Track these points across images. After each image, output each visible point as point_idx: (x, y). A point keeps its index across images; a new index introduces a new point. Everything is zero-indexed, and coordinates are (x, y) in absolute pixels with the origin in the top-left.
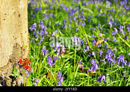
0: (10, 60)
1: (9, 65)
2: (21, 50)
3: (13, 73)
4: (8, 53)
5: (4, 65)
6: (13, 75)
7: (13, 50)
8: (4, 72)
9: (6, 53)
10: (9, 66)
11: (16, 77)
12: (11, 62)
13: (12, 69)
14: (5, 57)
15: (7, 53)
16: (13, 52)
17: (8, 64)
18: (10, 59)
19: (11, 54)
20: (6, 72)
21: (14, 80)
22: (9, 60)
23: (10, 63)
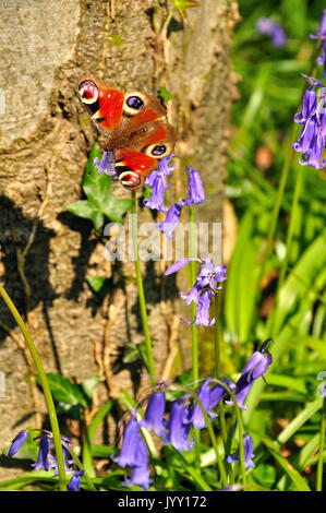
0: (62, 105)
1: (50, 136)
2: (147, 32)
3: (83, 197)
4: (46, 50)
5: (13, 137)
6: (82, 209)
7: (78, 30)
8: (17, 184)
9: (31, 48)
10: (55, 141)
11: (107, 220)
12: (66, 115)
13: (73, 167)
14: (24, 81)
15: (39, 51)
16: (80, 40)
17: (46, 128)
18: (61, 96)
19: (69, 55)
20: (30, 185)
21: (94, 243)
22: (52, 105)
23: (58, 121)
